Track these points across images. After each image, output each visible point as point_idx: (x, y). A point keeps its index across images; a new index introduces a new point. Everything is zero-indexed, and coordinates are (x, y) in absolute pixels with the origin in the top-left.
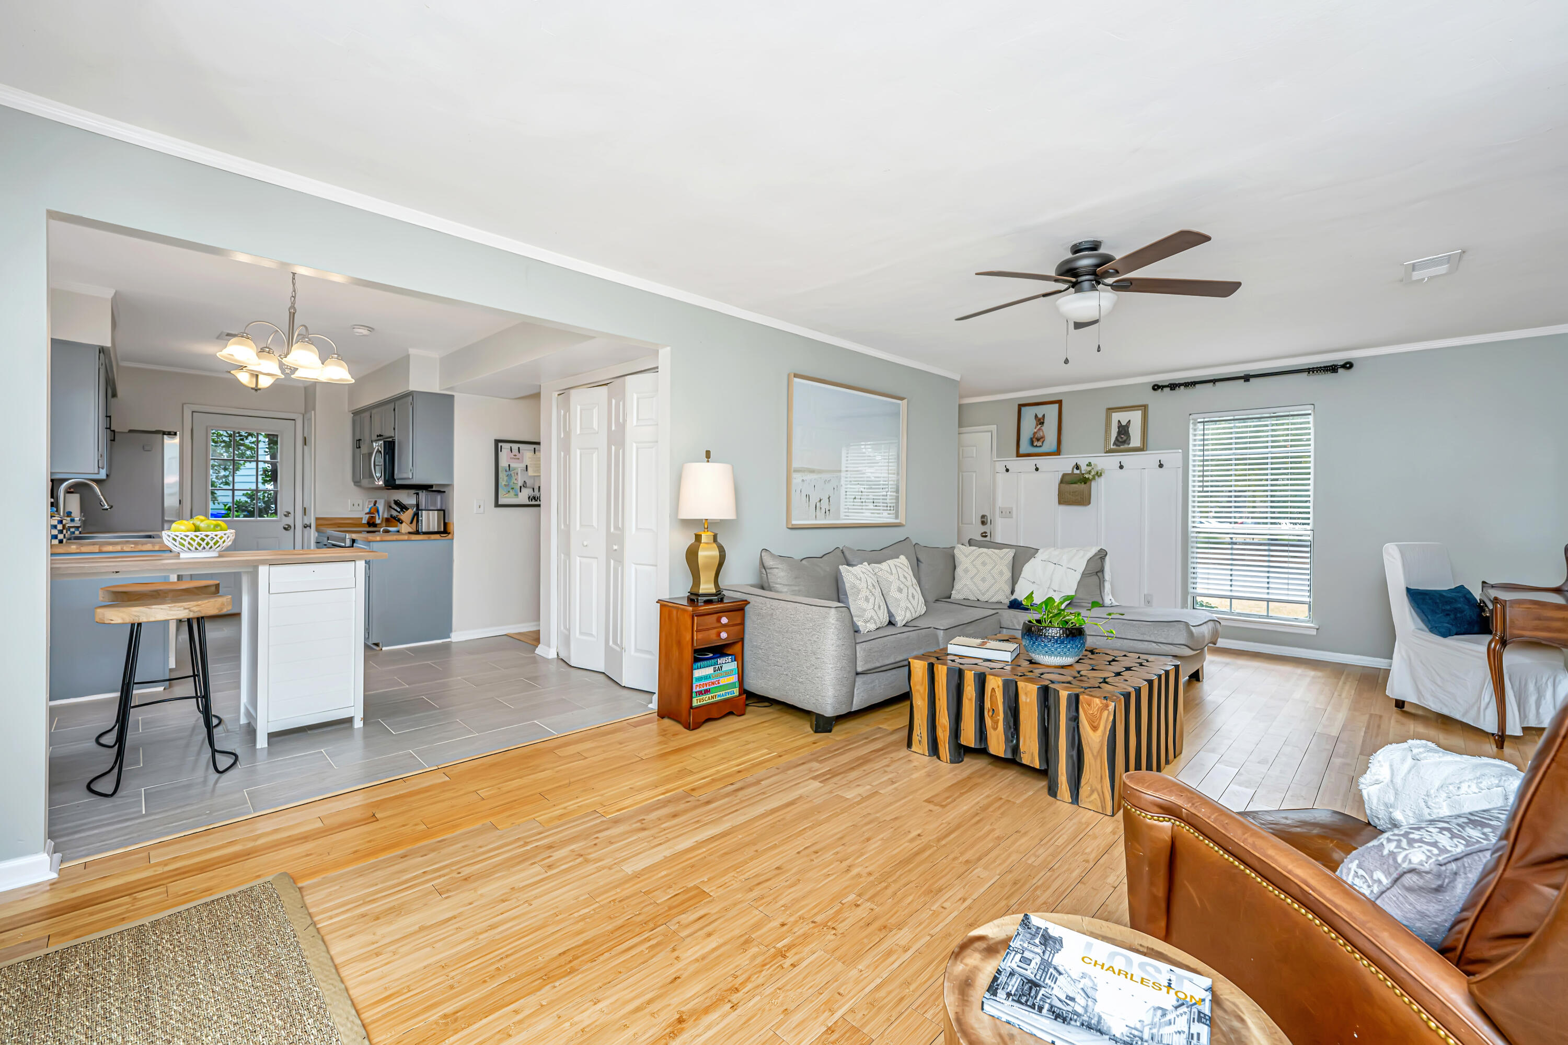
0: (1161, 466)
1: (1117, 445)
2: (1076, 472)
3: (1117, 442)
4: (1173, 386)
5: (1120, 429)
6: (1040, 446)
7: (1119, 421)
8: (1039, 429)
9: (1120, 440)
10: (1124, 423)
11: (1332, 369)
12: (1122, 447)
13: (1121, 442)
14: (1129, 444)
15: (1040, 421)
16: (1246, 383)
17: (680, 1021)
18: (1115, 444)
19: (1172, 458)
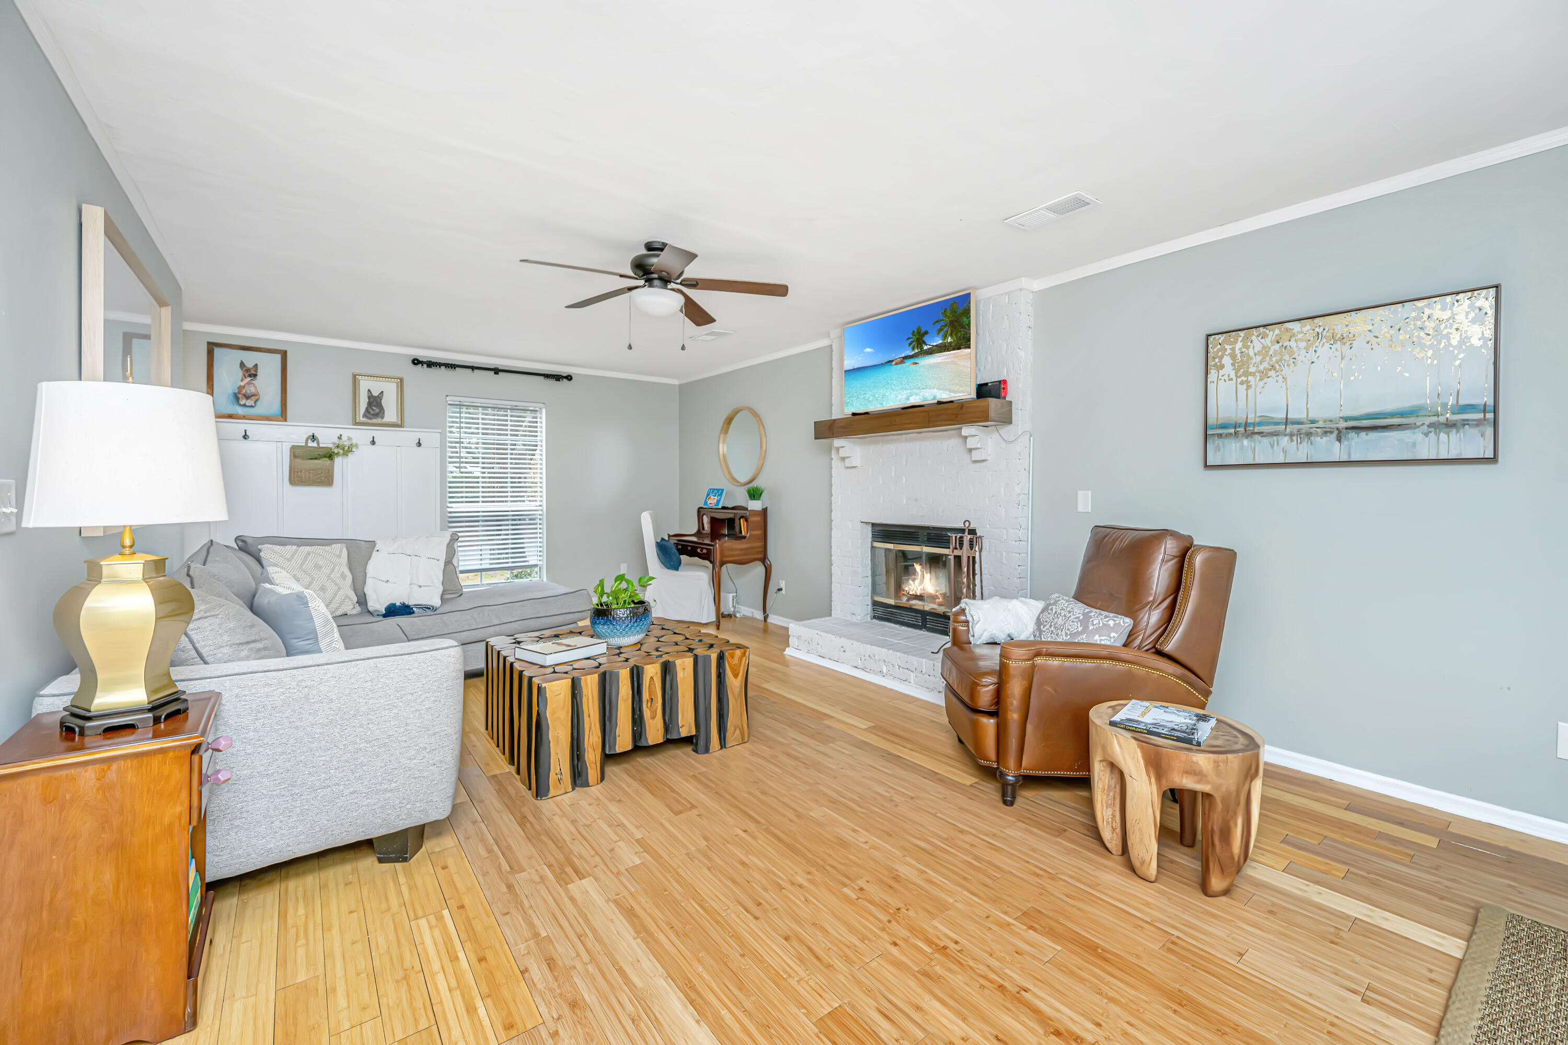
0: (419, 444)
1: (368, 418)
2: (311, 444)
3: (367, 414)
4: (430, 364)
5: (371, 400)
6: (252, 406)
7: (369, 391)
8: (249, 383)
9: (372, 412)
10: (375, 394)
11: (558, 378)
12: (374, 420)
13: (372, 415)
14: (383, 418)
15: (251, 373)
16: (496, 375)
17: (1058, 1033)
18: (364, 416)
19: (431, 438)
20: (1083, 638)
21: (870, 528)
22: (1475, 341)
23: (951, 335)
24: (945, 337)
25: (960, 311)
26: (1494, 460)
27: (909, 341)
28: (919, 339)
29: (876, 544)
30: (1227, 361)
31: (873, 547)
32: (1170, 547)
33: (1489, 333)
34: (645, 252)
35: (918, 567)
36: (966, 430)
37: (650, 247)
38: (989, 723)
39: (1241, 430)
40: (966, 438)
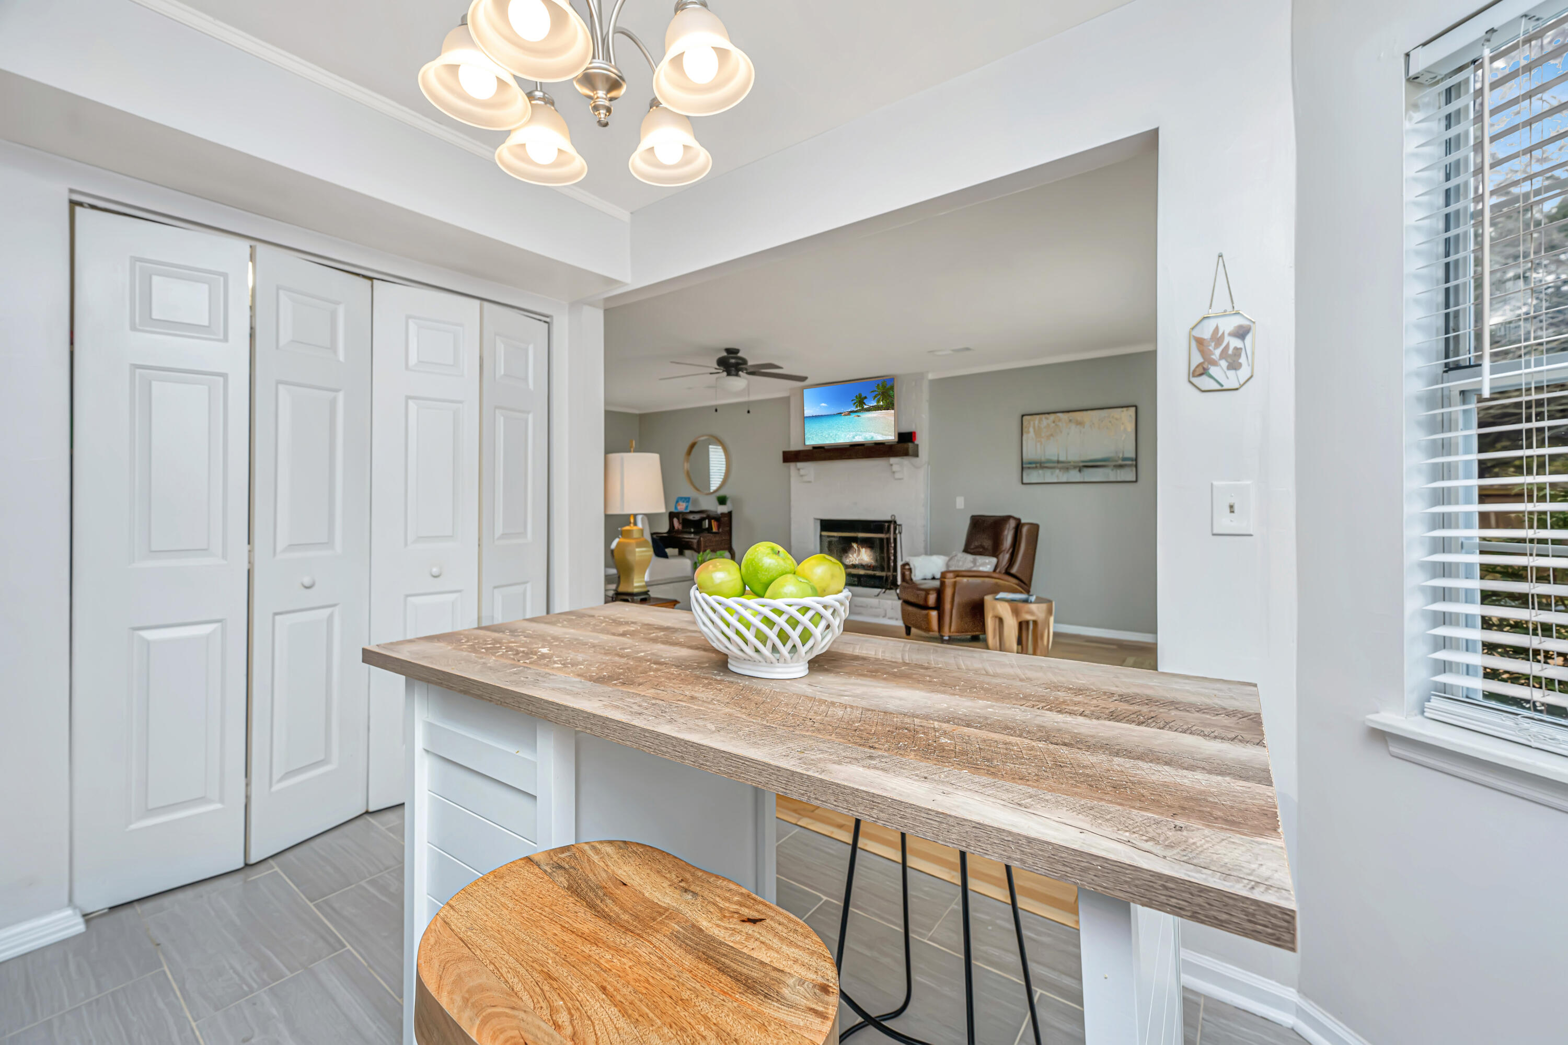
20: (975, 569)
21: (819, 523)
22: (1130, 430)
23: (882, 401)
24: (878, 402)
25: (888, 387)
27: (854, 402)
28: (861, 401)
29: (824, 533)
30: (1031, 430)
31: (821, 536)
32: (1012, 524)
33: (1134, 428)
34: (725, 354)
35: (855, 545)
36: (893, 460)
37: (728, 351)
38: (934, 614)
39: (1038, 465)
40: (891, 465)
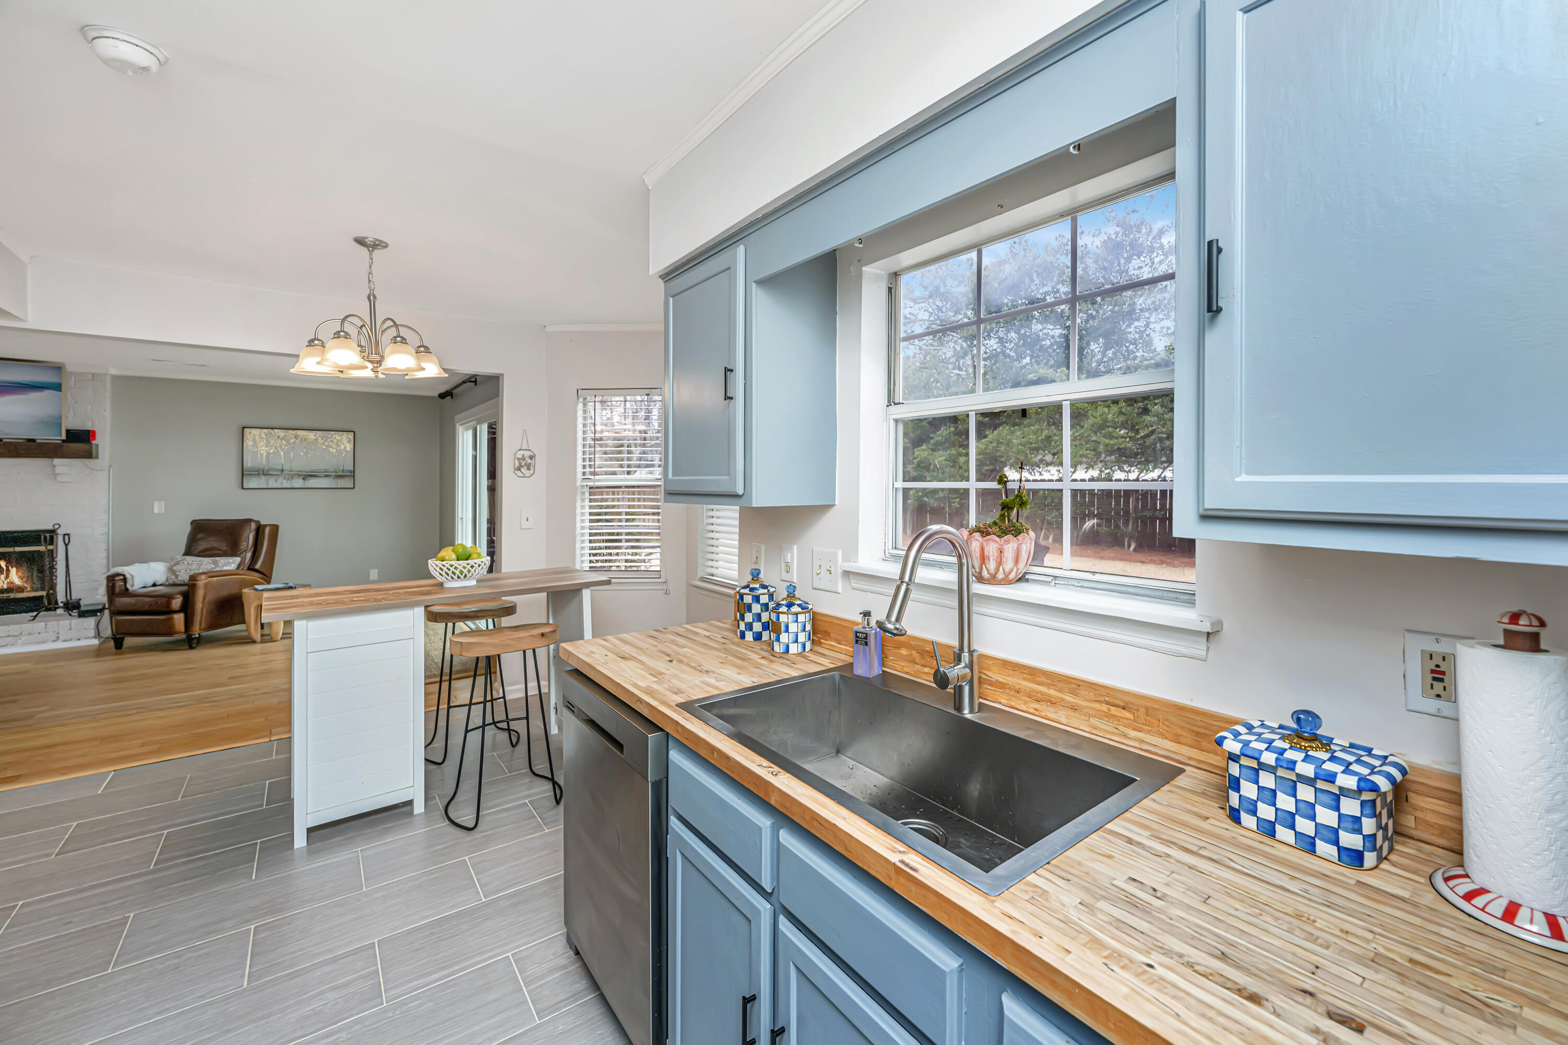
20: (218, 569)
22: (348, 449)
26: (354, 488)
33: (352, 447)
36: (56, 461)
39: (260, 473)
40: (54, 466)
